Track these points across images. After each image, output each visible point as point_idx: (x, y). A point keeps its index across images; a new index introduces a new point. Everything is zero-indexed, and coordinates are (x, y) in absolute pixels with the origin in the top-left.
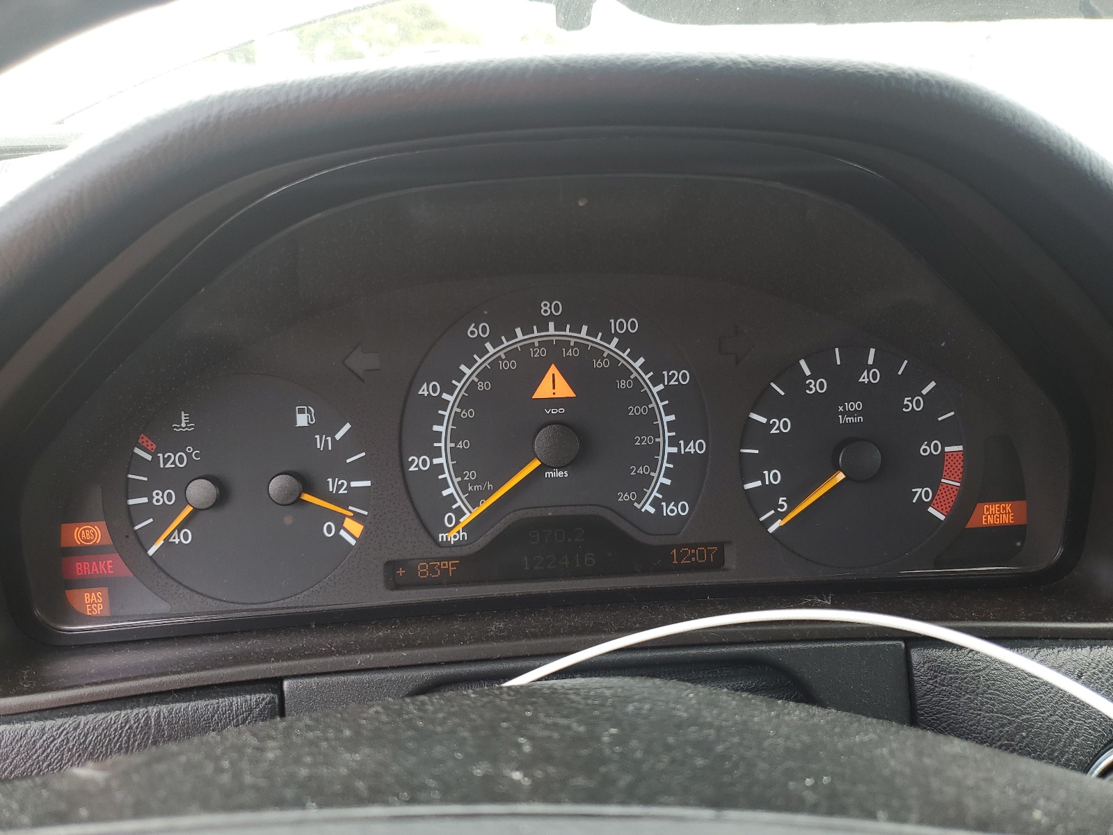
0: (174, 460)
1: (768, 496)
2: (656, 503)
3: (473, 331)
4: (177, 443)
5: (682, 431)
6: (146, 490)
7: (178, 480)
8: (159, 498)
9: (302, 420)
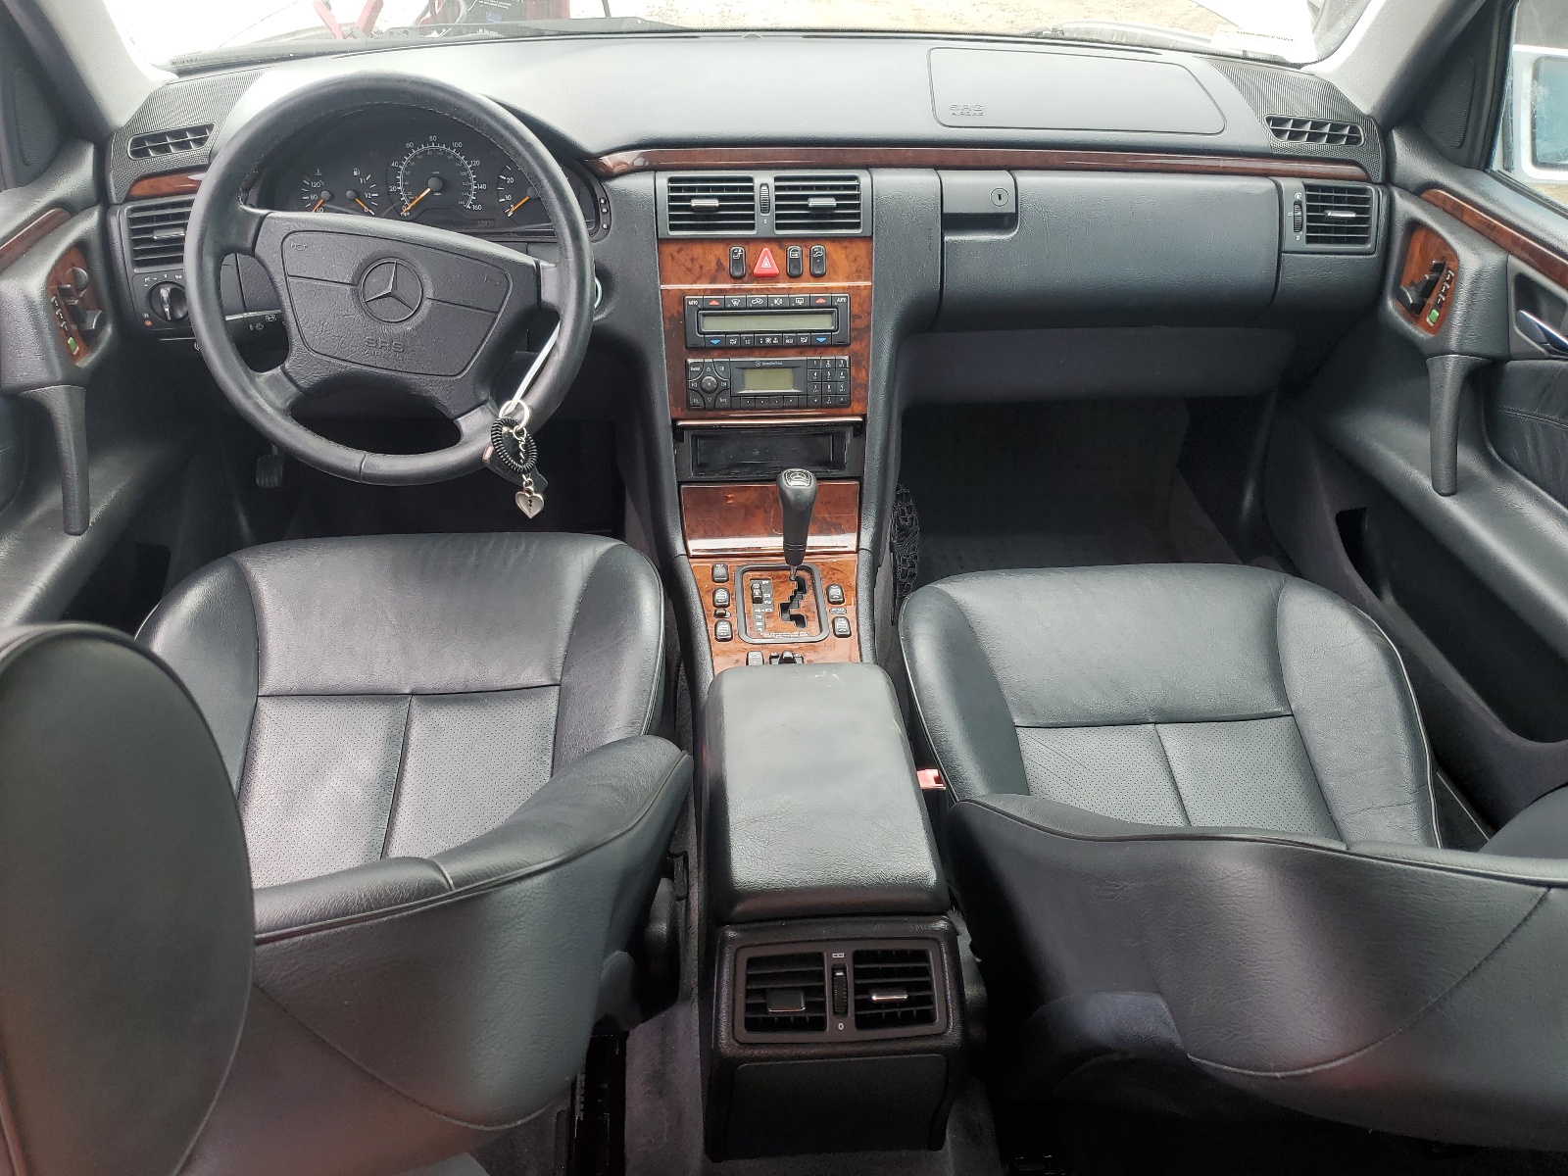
0: (316, 185)
1: (507, 204)
2: (471, 205)
3: (409, 145)
4: (317, 179)
5: (479, 181)
6: (307, 193)
7: (318, 191)
8: (313, 197)
9: (355, 173)
